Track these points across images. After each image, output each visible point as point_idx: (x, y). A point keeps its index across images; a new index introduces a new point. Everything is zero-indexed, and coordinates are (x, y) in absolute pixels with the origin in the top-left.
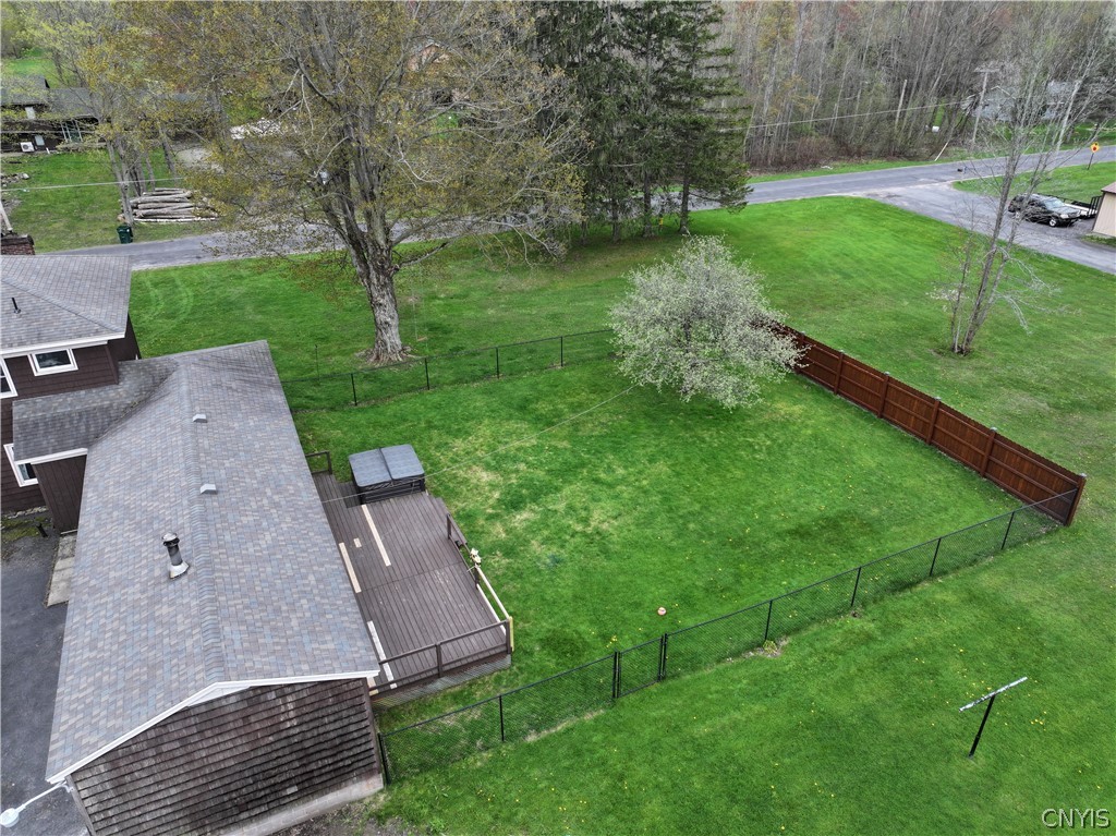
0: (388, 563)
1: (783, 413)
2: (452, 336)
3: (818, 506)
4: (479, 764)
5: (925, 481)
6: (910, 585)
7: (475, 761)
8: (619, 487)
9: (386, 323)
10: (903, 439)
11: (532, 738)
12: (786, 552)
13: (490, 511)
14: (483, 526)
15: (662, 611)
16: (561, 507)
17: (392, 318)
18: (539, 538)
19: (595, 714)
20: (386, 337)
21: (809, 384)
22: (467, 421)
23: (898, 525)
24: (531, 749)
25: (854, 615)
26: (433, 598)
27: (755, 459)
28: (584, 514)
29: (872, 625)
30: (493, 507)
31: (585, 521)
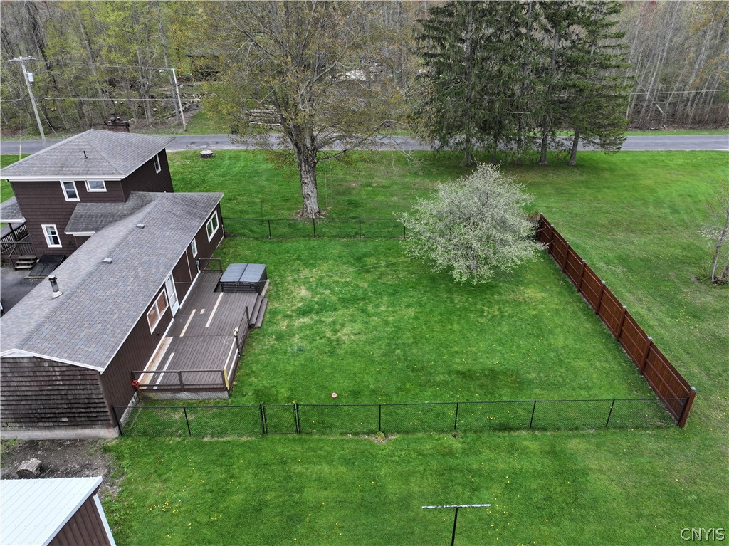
0: (207, 325)
1: (526, 295)
2: (358, 209)
3: (494, 362)
4: (171, 442)
5: (591, 365)
6: (511, 429)
7: (170, 440)
8: (373, 317)
9: (308, 194)
10: (602, 333)
11: (206, 439)
12: (445, 384)
13: (289, 313)
14: (278, 320)
15: (334, 395)
16: (329, 320)
17: (312, 192)
18: (302, 334)
19: (249, 438)
20: (307, 203)
21: (565, 281)
22: (320, 259)
23: (542, 389)
24: (202, 445)
25: (454, 436)
26: (212, 350)
27: (477, 321)
28: (339, 327)
29: (460, 446)
30: (292, 311)
31: (336, 332)
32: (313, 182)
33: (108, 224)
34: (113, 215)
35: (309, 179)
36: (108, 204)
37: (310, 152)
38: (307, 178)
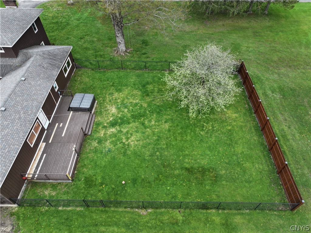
0: (63, 135)
1: (227, 115)
2: (147, 47)
3: (204, 162)
4: (43, 210)
5: (253, 166)
6: (207, 208)
7: (42, 209)
8: (148, 129)
9: (119, 42)
10: (262, 144)
11: (60, 208)
12: (178, 176)
13: (105, 124)
14: (99, 129)
15: (123, 182)
16: (125, 131)
17: (122, 41)
18: (111, 140)
19: (81, 209)
20: (119, 47)
21: (249, 105)
22: (124, 86)
23: (227, 181)
24: (58, 212)
25: (179, 211)
26: (64, 153)
27: (200, 133)
28: (129, 136)
29: (181, 218)
30: (107, 123)
31: (128, 139)
32: (121, 36)
33: (8, 72)
34: (11, 66)
35: (120, 34)
36: (8, 59)
37: (119, 20)
38: (118, 34)
